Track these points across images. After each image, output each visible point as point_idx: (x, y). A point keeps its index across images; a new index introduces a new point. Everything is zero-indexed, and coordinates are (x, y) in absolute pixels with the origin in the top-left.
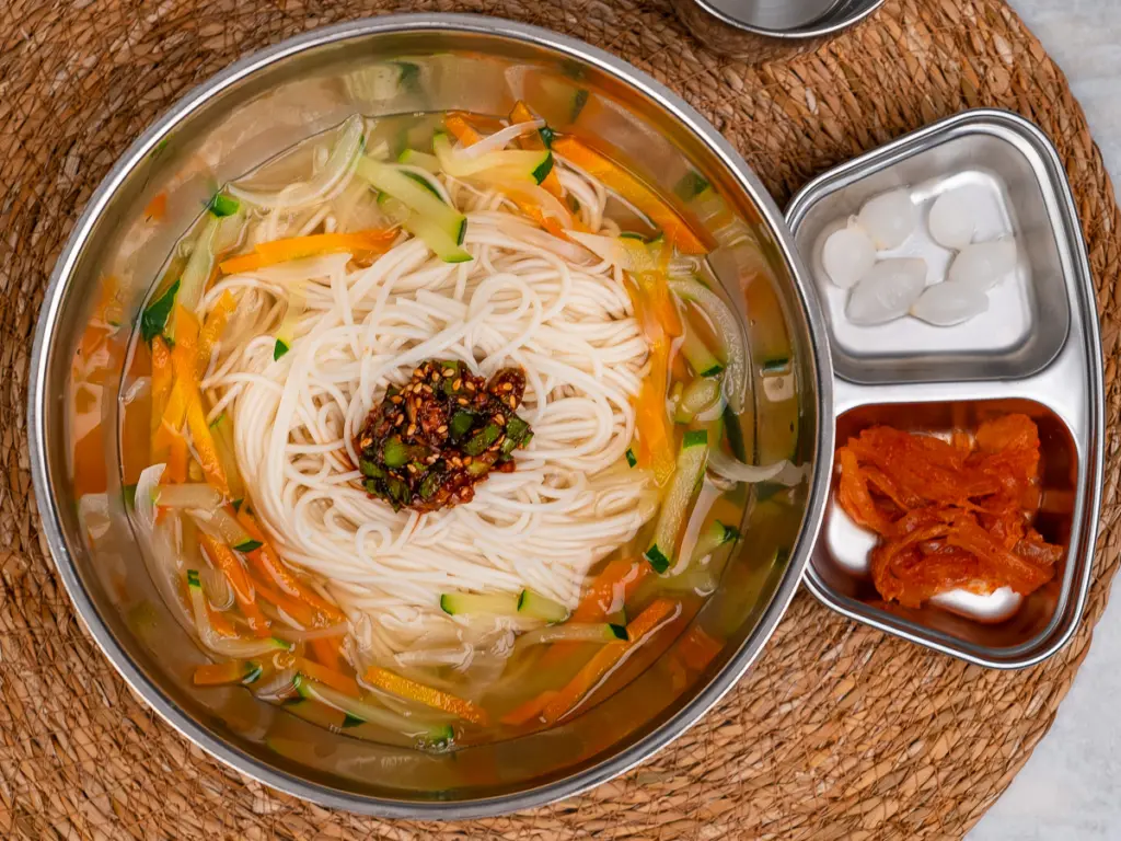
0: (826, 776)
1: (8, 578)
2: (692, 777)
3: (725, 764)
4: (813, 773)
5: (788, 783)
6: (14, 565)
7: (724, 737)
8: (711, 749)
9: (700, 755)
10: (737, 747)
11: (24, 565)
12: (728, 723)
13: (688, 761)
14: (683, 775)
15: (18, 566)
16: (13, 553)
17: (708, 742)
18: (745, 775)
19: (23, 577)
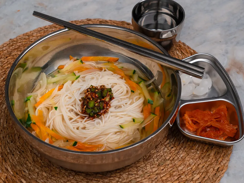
0: (198, 150)
1: (3, 179)
2: (171, 160)
3: (176, 156)
4: (195, 150)
5: (191, 154)
6: (4, 176)
7: (173, 150)
8: (172, 154)
9: (170, 155)
10: (176, 152)
11: (6, 175)
12: (172, 148)
13: (168, 158)
14: (169, 160)
15: (5, 175)
16: (3, 173)
17: (170, 153)
18: (181, 156)
19: (7, 178)
